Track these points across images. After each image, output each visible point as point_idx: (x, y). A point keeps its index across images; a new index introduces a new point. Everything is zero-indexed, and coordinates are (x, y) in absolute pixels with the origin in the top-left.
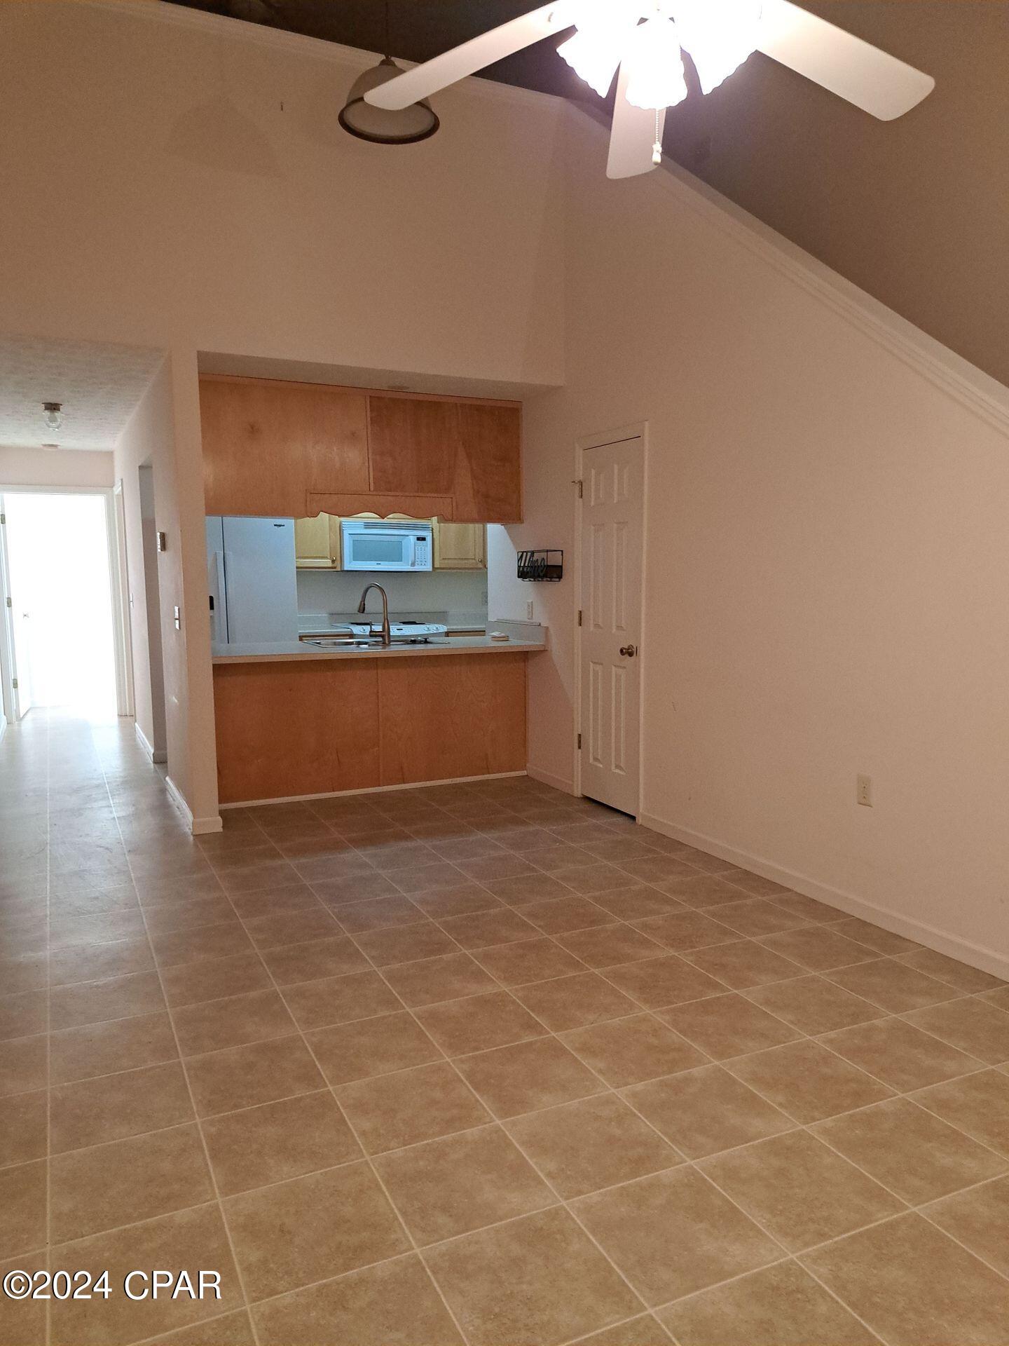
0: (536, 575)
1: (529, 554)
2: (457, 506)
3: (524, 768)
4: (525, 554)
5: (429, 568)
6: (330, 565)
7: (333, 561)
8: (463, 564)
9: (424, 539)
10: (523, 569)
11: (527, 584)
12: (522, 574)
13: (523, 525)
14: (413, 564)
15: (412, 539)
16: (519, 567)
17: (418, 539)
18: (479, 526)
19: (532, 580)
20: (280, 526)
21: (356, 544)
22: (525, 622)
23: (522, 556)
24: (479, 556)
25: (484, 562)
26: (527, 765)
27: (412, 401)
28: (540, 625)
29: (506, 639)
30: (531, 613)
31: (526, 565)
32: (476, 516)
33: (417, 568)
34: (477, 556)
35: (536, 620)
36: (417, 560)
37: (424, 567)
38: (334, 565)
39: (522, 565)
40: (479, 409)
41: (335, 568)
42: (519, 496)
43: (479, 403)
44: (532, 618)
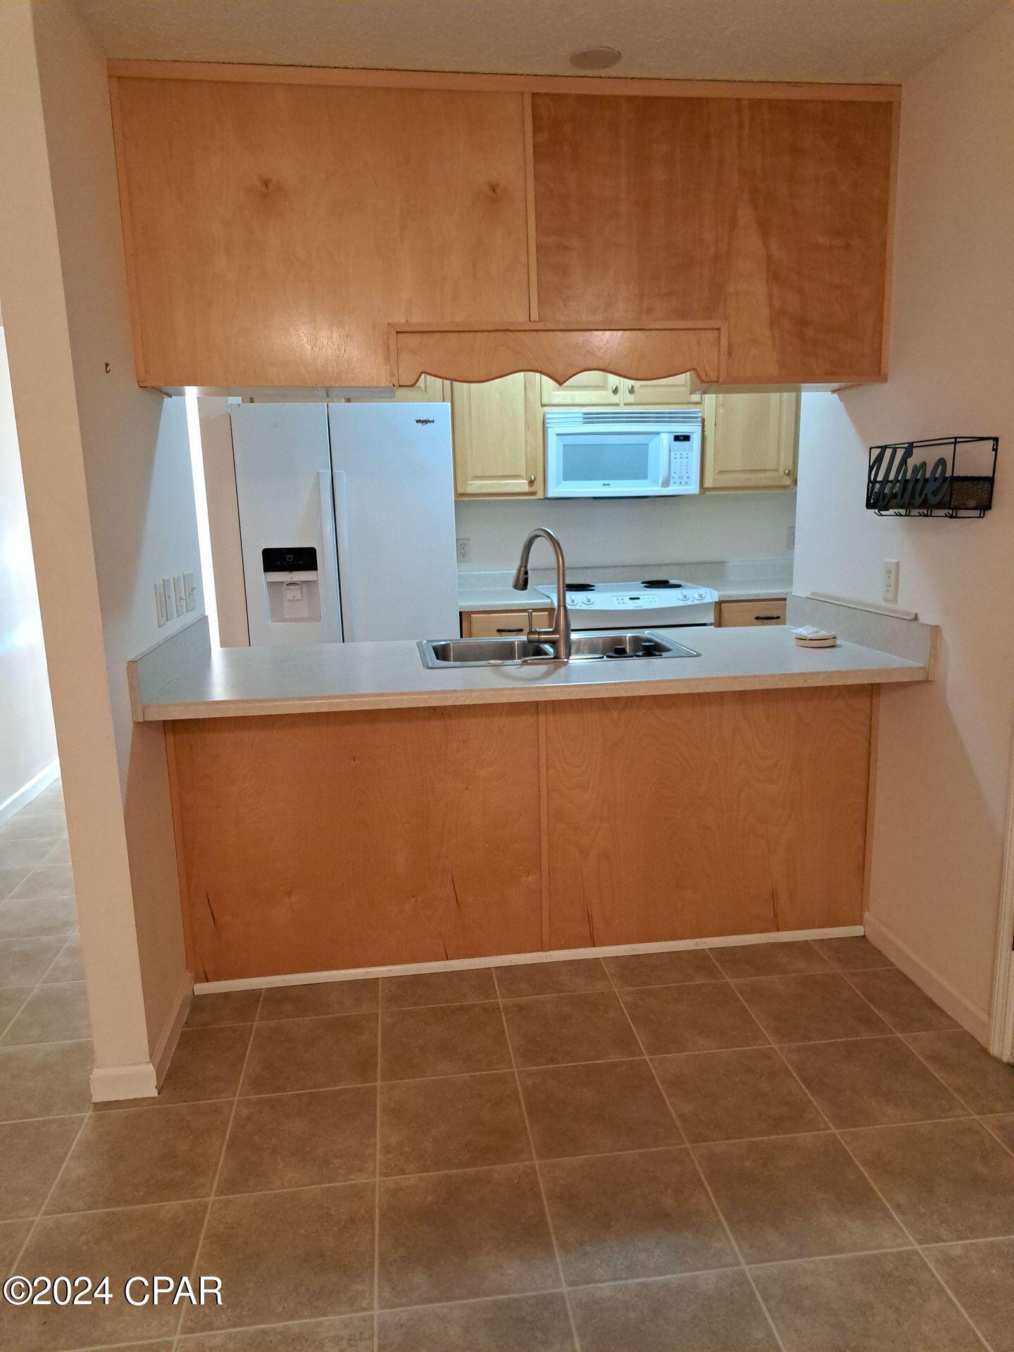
0: (918, 501)
1: (900, 453)
2: (730, 346)
3: (859, 921)
4: (889, 452)
5: (693, 488)
6: (526, 489)
7: (531, 483)
8: (754, 479)
9: (687, 438)
10: (882, 488)
11: (890, 523)
12: (877, 501)
13: (886, 386)
14: (666, 483)
15: (666, 439)
16: (871, 482)
17: (677, 438)
18: (788, 397)
19: (903, 511)
20: (426, 422)
21: (570, 451)
22: (878, 607)
23: (879, 459)
24: (785, 465)
25: (792, 474)
26: (866, 914)
27: (631, 99)
28: (916, 618)
29: (827, 644)
30: (893, 588)
31: (892, 477)
32: (773, 369)
33: (672, 490)
34: (782, 464)
35: (906, 604)
36: (672, 475)
37: (686, 487)
38: (533, 489)
39: (880, 478)
40: (793, 110)
41: (534, 493)
42: (880, 319)
43: (796, 94)
44: (895, 600)
